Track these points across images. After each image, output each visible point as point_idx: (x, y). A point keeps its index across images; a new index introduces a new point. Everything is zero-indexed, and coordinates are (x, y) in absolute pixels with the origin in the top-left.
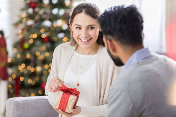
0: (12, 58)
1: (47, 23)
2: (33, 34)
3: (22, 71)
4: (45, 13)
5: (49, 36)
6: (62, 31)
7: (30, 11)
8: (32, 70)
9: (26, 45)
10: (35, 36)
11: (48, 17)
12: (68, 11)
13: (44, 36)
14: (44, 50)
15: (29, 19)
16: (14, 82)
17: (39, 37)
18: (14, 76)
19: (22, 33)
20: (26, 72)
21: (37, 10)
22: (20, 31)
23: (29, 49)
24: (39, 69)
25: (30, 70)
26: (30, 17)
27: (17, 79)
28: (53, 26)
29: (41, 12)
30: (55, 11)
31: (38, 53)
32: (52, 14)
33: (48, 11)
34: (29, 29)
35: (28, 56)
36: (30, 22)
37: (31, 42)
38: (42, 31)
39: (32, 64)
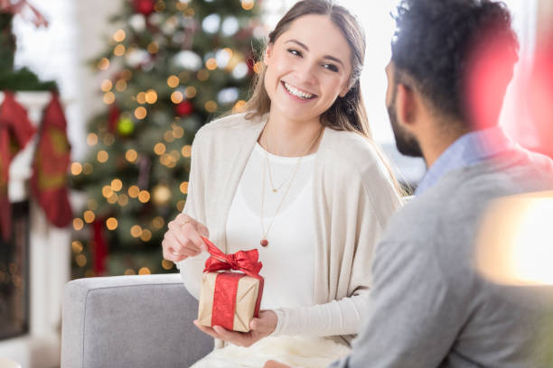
0: (82, 164)
1: (188, 60)
2: (146, 90)
3: (112, 202)
4: (181, 29)
5: (192, 96)
6: (231, 83)
7: (138, 22)
8: (144, 197)
9: (125, 125)
10: (151, 97)
11: (191, 41)
12: (249, 23)
13: (178, 97)
14: (177, 140)
15: (134, 47)
16: (88, 234)
17: (165, 101)
18: (90, 217)
19: (113, 90)
20: (124, 203)
21: (156, 19)
22: (106, 83)
23: (134, 136)
24: (162, 194)
25: (137, 198)
26: (137, 40)
27: (99, 225)
28: (204, 66)
29: (169, 26)
30: (211, 24)
31: (159, 149)
32: (200, 32)
33: (189, 22)
34: (133, 77)
35: (132, 156)
36: (137, 57)
37: (140, 114)
38: (173, 81)
39: (143, 180)
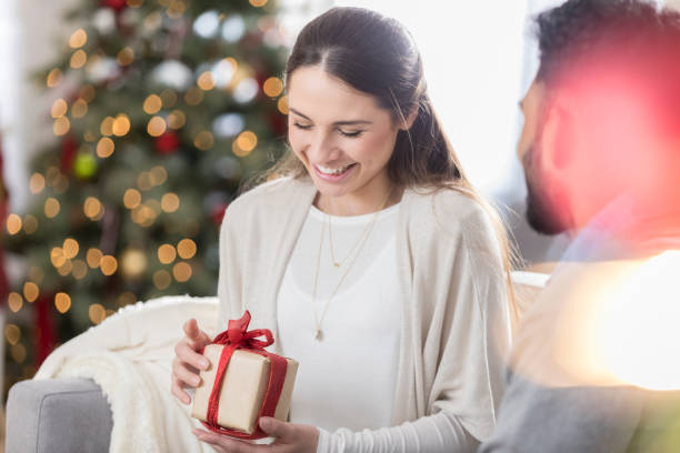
0: (23, 217)
1: (172, 74)
2: (115, 115)
3: (64, 273)
4: (164, 32)
5: (179, 127)
6: (231, 107)
7: (105, 20)
8: (107, 265)
9: (85, 164)
10: (121, 125)
11: (179, 48)
12: (261, 24)
13: (158, 126)
14: (157, 187)
15: (99, 54)
16: (29, 317)
17: (139, 132)
18: (32, 292)
19: (68, 115)
20: (80, 275)
21: (131, 16)
22: (58, 104)
23: (97, 180)
24: (134, 263)
25: (99, 268)
26: (103, 46)
27: (44, 304)
28: (195, 84)
29: (150, 25)
30: (207, 25)
31: (131, 199)
32: (192, 36)
33: (176, 20)
34: (97, 97)
35: (93, 208)
36: (102, 69)
37: (104, 149)
38: (152, 104)
39: (106, 241)
